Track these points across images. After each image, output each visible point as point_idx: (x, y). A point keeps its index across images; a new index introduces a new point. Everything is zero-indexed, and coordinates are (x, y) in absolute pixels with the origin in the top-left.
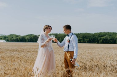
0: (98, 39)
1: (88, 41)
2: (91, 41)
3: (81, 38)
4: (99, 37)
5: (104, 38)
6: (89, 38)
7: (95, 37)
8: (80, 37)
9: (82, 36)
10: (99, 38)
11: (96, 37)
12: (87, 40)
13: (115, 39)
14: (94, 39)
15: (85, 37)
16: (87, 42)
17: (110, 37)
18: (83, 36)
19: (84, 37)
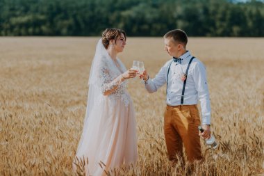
0: (107, 20)
1: (70, 28)
2: (83, 26)
3: (42, 17)
4: (112, 10)
5: (130, 17)
6: (74, 16)
7: (99, 13)
8: (36, 11)
9: (45, 9)
10: (113, 17)
11: (103, 10)
12: (66, 22)
13: (173, 18)
14: (92, 18)
15: (59, 10)
16: (64, 31)
17: (155, 10)
18: (51, 8)
19: (55, 10)
